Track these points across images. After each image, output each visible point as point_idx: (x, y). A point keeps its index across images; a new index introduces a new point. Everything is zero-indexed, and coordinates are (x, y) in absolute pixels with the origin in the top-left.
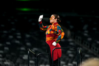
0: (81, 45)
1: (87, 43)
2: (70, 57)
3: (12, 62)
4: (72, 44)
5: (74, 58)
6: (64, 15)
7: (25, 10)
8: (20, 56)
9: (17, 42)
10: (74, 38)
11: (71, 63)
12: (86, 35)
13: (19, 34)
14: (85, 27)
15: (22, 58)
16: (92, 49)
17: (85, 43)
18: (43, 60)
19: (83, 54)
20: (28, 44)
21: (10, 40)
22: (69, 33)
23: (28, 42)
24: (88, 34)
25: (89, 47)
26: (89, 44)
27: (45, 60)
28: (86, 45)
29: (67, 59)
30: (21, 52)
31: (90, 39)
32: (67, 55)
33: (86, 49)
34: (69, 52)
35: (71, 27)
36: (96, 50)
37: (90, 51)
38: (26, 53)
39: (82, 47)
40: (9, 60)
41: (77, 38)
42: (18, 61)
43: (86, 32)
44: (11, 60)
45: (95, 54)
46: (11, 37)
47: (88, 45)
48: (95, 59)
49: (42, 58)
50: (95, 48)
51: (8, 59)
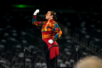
0: (79, 43)
1: (84, 40)
2: (67, 55)
3: (8, 61)
4: (69, 41)
5: (71, 56)
6: (61, 12)
7: (21, 6)
8: (16, 54)
9: (13, 39)
10: (72, 36)
11: (69, 61)
12: (84, 32)
13: (15, 31)
14: (83, 24)
15: (17, 56)
16: (90, 46)
17: (83, 41)
18: (39, 59)
19: (81, 52)
20: (24, 42)
21: (5, 38)
22: (66, 30)
23: (24, 40)
24: (86, 31)
25: (86, 44)
26: (87, 42)
27: (42, 58)
28: (84, 43)
29: (64, 57)
30: (17, 50)
31: (88, 37)
32: (65, 53)
33: (84, 46)
34: (66, 50)
35: (69, 24)
36: (94, 48)
37: (87, 49)
38: (22, 51)
39: (79, 45)
40: (4, 59)
41: (75, 36)
42: (14, 59)
43: (84, 29)
44: (7, 59)
45: (93, 52)
46: (6, 34)
47: (85, 42)
48: (93, 57)
49: (39, 56)
50: (93, 46)
51: (3, 57)
